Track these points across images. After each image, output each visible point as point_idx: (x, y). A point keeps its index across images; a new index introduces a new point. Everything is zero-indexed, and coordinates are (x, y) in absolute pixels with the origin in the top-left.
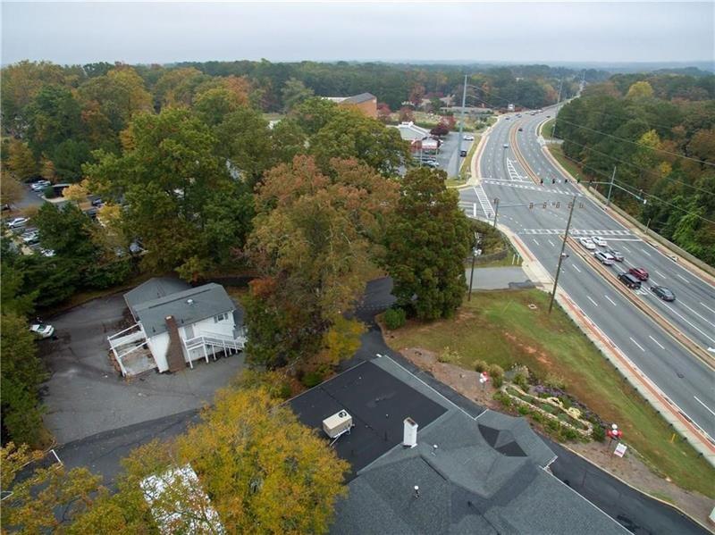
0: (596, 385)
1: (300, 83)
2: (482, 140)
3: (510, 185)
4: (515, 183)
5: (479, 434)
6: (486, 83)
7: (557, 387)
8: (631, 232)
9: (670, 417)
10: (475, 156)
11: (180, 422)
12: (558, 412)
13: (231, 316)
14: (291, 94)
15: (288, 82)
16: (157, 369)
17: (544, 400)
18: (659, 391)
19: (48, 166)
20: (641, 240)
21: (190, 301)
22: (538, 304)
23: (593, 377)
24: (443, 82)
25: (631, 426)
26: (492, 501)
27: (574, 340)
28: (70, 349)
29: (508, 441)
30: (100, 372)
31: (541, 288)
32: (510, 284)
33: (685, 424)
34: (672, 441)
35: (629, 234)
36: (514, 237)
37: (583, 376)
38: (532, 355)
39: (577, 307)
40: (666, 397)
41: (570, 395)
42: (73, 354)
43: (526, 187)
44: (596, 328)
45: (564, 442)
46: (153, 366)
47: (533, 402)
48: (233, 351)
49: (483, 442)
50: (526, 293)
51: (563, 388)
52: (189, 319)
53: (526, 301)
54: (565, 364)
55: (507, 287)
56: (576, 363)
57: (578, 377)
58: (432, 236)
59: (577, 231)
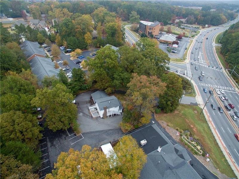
0: (207, 140)
1: (136, 13)
2: (193, 42)
3: (198, 64)
4: (200, 63)
5: (174, 150)
6: (200, 15)
7: (196, 139)
8: (234, 89)
9: (225, 153)
10: (189, 49)
11: (106, 132)
12: (195, 146)
13: (118, 107)
14: (132, 16)
15: (132, 12)
16: (100, 117)
17: (192, 142)
18: (225, 145)
19: (65, 43)
20: (237, 93)
21: (109, 102)
22: (197, 111)
23: (207, 138)
24: (184, 13)
25: (213, 154)
26: (174, 168)
27: (205, 125)
28: (80, 107)
29: (181, 154)
30: (87, 115)
31: (200, 106)
32: (191, 103)
33: (229, 156)
34: (223, 160)
35: (233, 90)
36: (195, 86)
37: (204, 137)
38: (192, 128)
39: (208, 114)
40: (226, 147)
41: (199, 142)
42: (81, 109)
43: (204, 65)
44: (212, 122)
45: (194, 154)
46: (99, 116)
47: (189, 142)
48: (118, 115)
49: (175, 152)
50: (195, 107)
51: (198, 140)
52: (109, 107)
53: (194, 109)
54: (200, 132)
55: (190, 104)
56: (203, 132)
57: (203, 137)
58: (172, 94)
59: (216, 86)
